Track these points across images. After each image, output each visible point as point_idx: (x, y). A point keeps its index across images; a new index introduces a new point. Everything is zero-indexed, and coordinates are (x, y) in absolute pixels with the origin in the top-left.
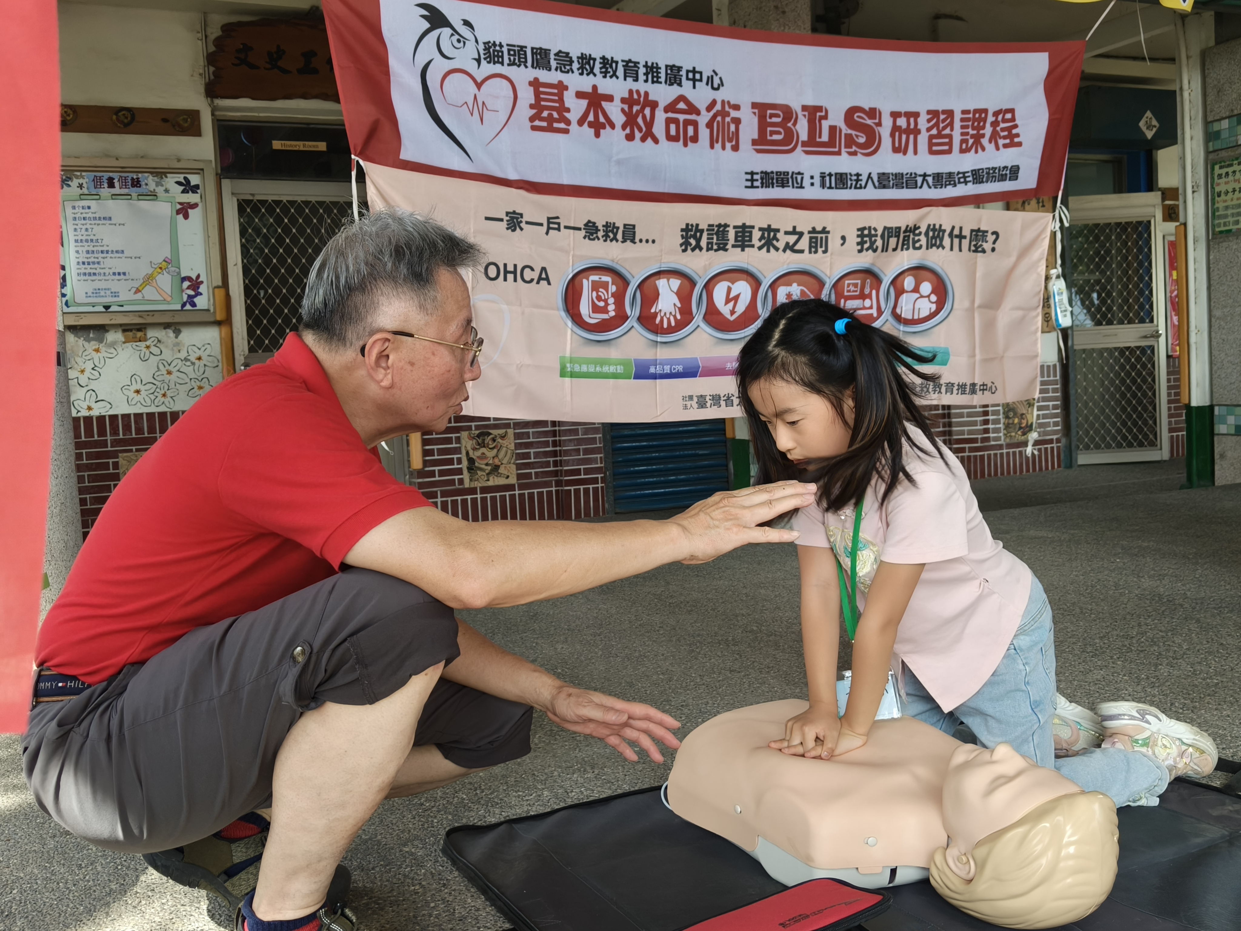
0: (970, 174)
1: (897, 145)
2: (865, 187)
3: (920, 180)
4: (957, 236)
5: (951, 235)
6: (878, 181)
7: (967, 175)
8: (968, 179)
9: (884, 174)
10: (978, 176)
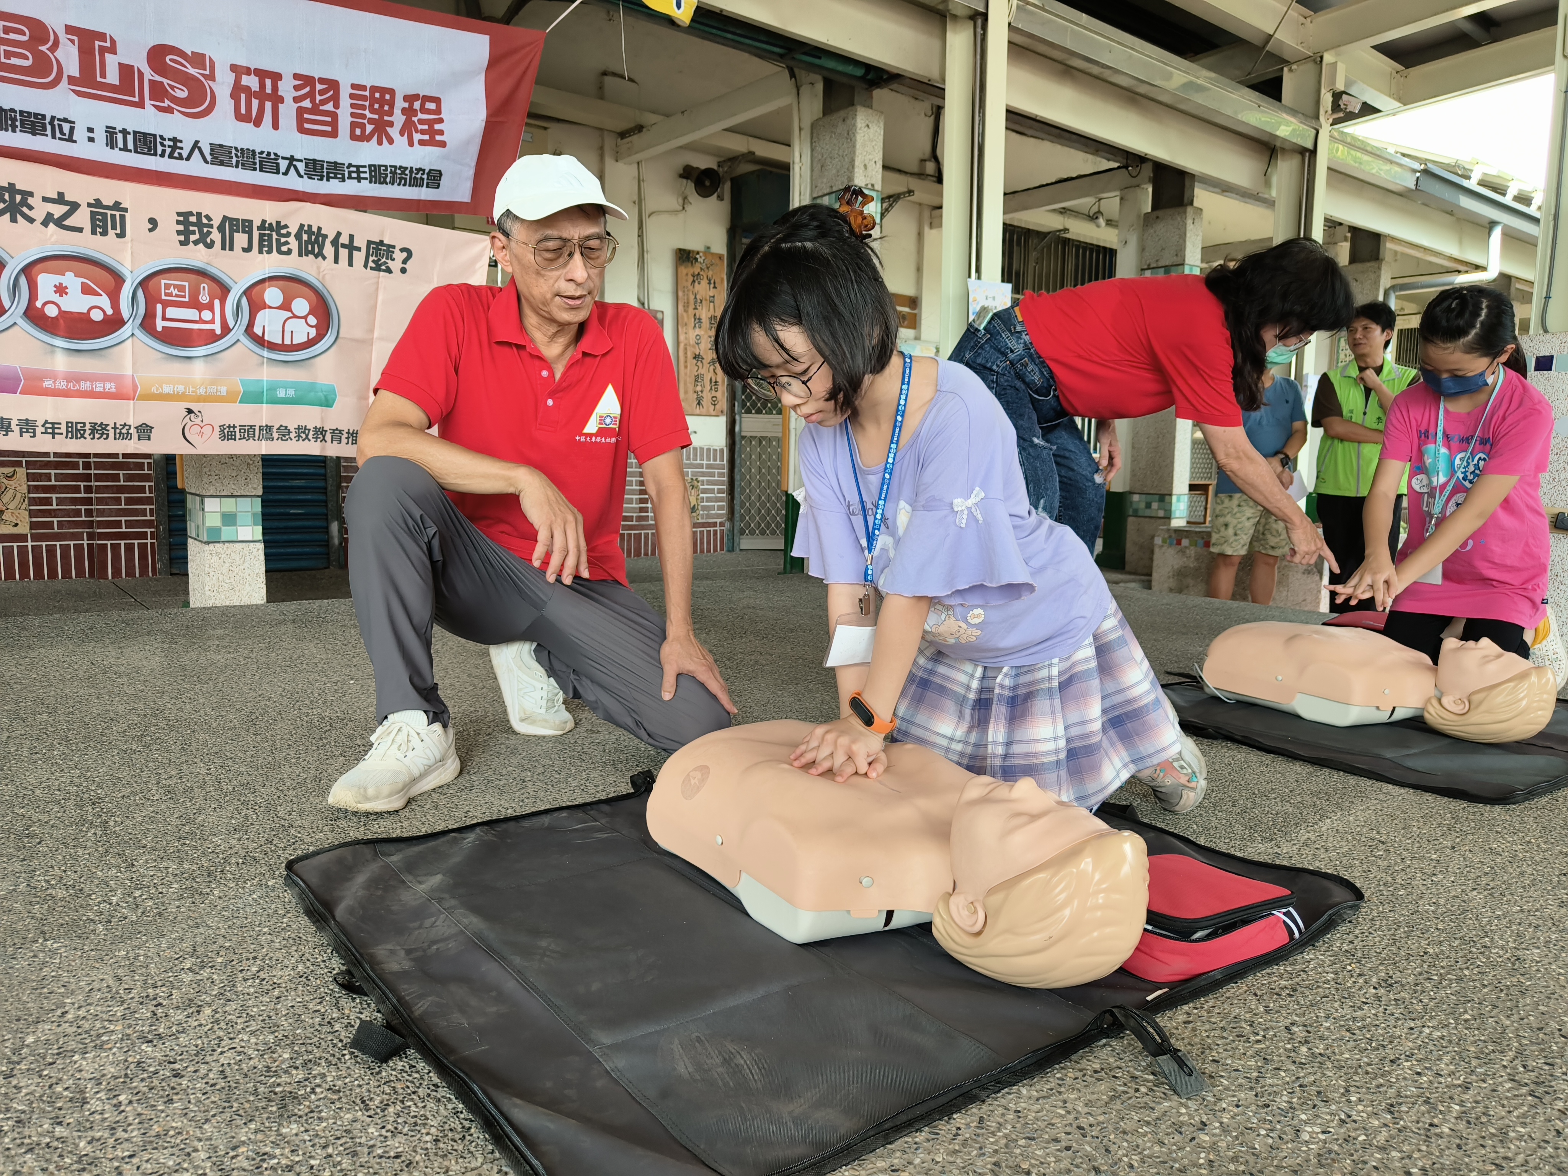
0: (367, 169)
1: (243, 111)
2: (188, 159)
3: (283, 165)
4: (344, 246)
5: (335, 242)
6: (211, 154)
7: (361, 169)
8: (362, 175)
9: (221, 146)
10: (377, 174)
